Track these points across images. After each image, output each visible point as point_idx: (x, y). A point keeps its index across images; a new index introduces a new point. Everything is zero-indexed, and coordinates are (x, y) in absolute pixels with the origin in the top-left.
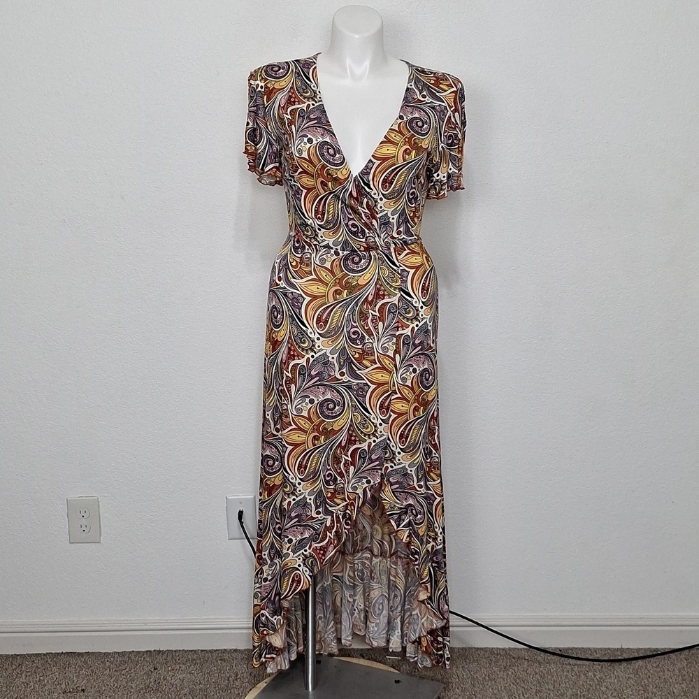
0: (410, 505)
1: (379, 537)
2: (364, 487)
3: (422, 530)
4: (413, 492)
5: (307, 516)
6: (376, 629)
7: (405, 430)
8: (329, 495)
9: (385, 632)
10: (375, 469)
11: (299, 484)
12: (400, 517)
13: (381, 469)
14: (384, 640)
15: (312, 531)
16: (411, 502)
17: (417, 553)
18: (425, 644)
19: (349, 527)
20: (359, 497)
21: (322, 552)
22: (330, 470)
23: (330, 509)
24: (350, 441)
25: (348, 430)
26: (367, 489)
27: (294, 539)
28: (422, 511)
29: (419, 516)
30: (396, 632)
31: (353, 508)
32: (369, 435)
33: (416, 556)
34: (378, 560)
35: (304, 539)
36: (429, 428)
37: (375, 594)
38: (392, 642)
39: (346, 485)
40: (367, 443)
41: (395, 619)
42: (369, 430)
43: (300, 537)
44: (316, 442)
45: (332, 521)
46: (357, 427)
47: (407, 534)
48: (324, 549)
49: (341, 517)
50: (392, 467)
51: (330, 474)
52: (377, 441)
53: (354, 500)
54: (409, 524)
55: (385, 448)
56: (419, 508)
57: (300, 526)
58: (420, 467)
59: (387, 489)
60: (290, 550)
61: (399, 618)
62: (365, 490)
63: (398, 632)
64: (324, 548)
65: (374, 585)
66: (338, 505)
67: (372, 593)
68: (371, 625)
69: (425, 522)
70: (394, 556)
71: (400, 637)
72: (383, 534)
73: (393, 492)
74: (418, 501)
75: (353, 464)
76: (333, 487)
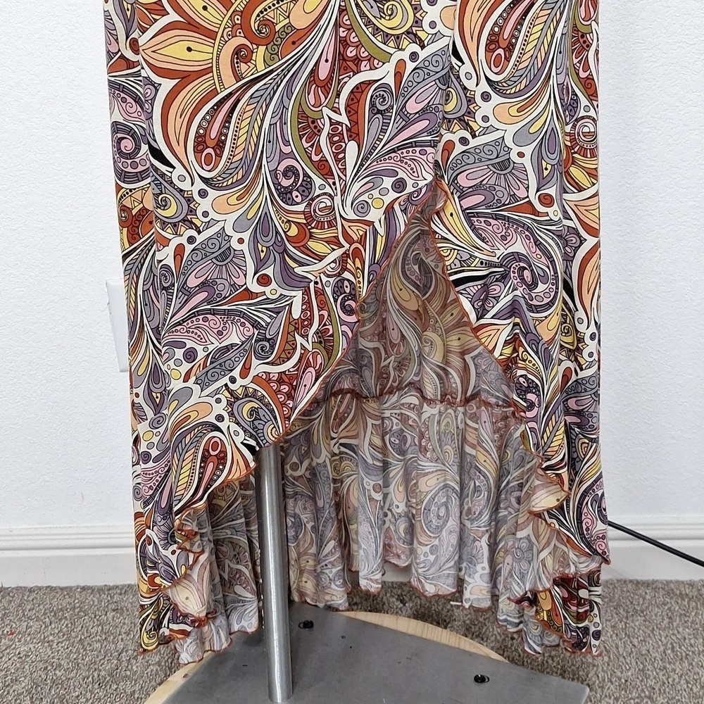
0: (517, 256)
1: (437, 358)
2: (388, 199)
3: (548, 326)
4: (526, 218)
5: (234, 286)
6: (432, 558)
7: (506, 20)
8: (294, 231)
9: (453, 563)
10: (416, 144)
11: (203, 194)
12: (486, 288)
13: (434, 145)
14: (451, 581)
15: (250, 331)
16: (519, 246)
17: (531, 387)
18: (547, 605)
19: (353, 319)
20: (375, 232)
21: (285, 388)
22: (291, 155)
23: (299, 270)
24: (344, 63)
25: (337, 25)
26: (396, 206)
27: (199, 349)
28: (550, 273)
29: (541, 287)
30: (479, 567)
31: (358, 264)
32: (398, 37)
33: (531, 397)
34: (435, 411)
35: (227, 348)
36: (575, 27)
37: (429, 484)
38: (469, 588)
39: (338, 200)
40: (390, 67)
41: (475, 540)
42: (396, 22)
43: (215, 344)
44: (243, 67)
45: (307, 304)
46: (362, 15)
47: (504, 335)
48: (291, 381)
49: (329, 291)
50: (464, 141)
51: (290, 171)
52: (423, 54)
53: (362, 240)
54: (513, 310)
55: (445, 80)
56: (541, 263)
57: (214, 313)
58: (547, 141)
59: (450, 209)
60: (193, 379)
61: (486, 537)
62: (389, 211)
63: (483, 567)
64: (291, 377)
65: (427, 465)
66: (321, 258)
67: (422, 481)
68: (422, 550)
69: (558, 305)
70: (473, 403)
71: (487, 578)
72: (447, 352)
73: (468, 217)
74: (538, 244)
75: (354, 134)
76: (301, 208)
